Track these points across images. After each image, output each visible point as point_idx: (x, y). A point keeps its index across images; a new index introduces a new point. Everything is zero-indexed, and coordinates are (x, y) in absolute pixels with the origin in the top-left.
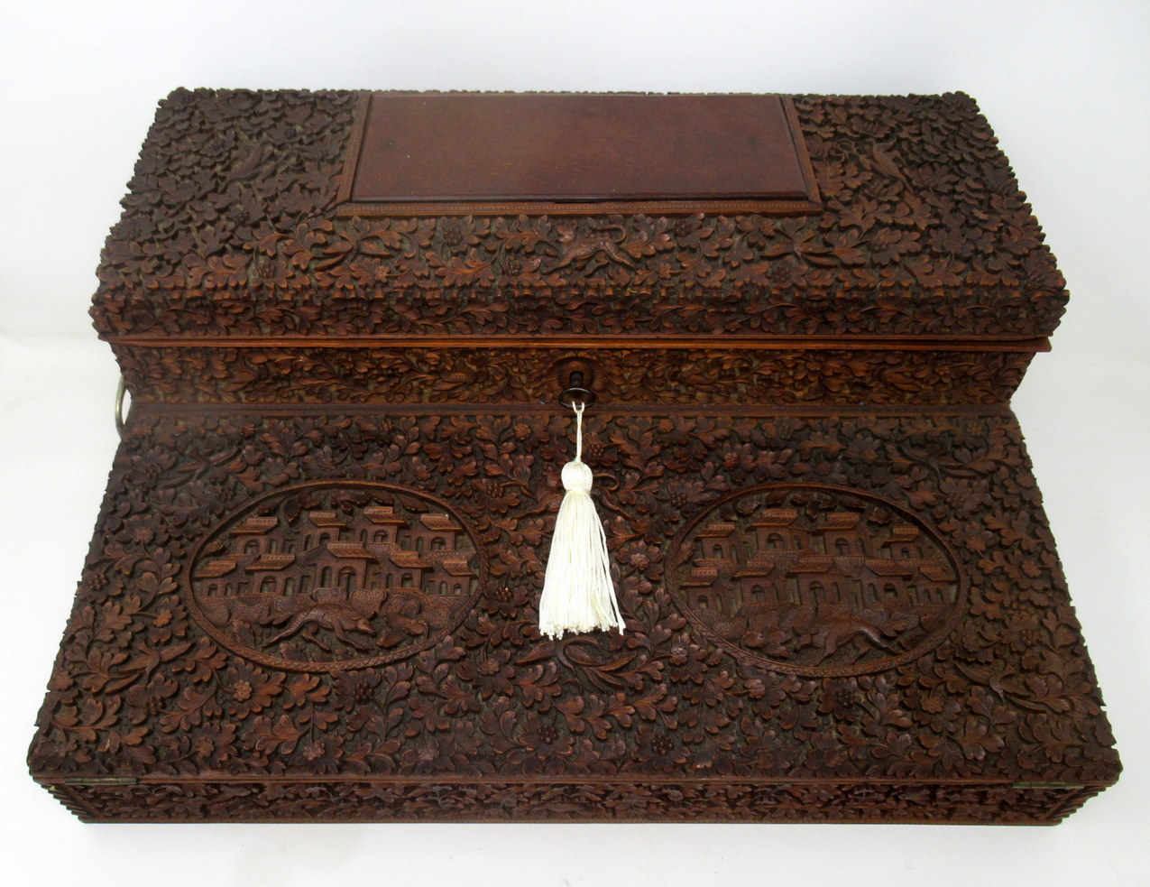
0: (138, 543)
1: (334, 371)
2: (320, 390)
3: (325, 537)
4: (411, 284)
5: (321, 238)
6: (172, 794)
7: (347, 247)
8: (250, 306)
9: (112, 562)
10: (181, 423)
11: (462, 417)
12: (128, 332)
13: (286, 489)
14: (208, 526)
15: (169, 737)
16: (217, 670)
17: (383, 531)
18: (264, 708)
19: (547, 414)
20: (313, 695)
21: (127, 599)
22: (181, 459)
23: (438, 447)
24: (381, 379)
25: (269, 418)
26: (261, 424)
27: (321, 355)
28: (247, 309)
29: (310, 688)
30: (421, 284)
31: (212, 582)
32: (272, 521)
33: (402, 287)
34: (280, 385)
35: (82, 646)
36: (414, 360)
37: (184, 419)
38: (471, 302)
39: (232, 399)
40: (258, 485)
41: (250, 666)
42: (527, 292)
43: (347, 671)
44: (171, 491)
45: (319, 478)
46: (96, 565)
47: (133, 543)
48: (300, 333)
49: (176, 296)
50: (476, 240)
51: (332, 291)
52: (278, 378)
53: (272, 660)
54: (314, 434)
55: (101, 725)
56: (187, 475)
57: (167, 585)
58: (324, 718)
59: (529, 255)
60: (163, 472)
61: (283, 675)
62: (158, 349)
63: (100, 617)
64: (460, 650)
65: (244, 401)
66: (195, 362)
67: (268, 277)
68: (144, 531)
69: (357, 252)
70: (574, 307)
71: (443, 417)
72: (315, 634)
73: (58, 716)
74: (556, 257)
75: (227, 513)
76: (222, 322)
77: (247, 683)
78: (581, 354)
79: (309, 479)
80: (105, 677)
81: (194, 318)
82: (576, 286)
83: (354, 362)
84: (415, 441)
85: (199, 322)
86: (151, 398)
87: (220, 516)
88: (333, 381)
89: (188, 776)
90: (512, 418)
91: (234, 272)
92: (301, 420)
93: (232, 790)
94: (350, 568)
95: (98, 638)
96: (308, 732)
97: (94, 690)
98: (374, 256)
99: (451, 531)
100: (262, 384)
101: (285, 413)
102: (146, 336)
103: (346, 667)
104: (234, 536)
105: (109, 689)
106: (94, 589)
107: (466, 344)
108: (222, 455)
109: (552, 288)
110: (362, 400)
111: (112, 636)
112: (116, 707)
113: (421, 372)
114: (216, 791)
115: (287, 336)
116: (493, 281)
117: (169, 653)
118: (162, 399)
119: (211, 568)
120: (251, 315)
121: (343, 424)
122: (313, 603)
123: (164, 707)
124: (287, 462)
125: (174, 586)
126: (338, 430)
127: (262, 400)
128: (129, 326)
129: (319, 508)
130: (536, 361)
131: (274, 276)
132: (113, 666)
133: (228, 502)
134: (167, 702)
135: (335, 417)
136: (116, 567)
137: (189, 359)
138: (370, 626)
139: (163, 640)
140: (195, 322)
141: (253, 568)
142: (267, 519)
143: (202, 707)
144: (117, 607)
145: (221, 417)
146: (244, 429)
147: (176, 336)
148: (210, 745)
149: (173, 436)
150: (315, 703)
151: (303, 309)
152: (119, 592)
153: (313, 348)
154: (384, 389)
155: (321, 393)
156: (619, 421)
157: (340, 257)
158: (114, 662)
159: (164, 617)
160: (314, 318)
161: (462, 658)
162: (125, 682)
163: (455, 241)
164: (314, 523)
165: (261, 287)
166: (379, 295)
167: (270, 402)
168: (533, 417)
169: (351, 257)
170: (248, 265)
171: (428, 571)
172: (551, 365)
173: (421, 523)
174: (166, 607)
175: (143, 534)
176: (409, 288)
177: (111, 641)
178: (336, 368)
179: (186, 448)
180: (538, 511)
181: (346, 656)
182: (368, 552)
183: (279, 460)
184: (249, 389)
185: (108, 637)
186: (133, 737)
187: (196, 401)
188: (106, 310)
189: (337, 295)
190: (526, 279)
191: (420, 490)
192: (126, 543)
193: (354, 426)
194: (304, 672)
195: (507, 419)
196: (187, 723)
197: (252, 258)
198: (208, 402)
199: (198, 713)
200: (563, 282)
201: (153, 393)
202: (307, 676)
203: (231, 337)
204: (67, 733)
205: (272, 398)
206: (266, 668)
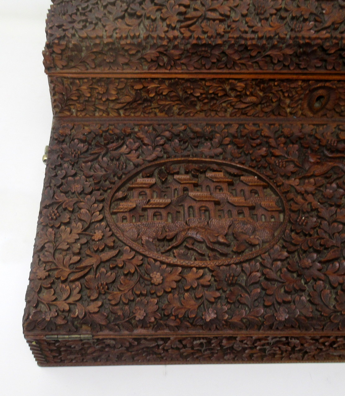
0: (73, 193)
1: (179, 95)
2: (168, 108)
3: (185, 190)
4: (238, 36)
5: (183, 9)
6: (108, 346)
7: (198, 14)
8: (140, 49)
9: (60, 204)
10: (86, 128)
11: (251, 124)
12: (64, 67)
13: (156, 162)
14: (114, 183)
15: (116, 307)
16: (138, 266)
17: (219, 186)
18: (172, 289)
19: (299, 123)
20: (201, 281)
21: (74, 224)
22: (90, 147)
23: (241, 140)
24: (206, 101)
25: (138, 125)
26: (133, 129)
27: (175, 83)
28: (138, 52)
29: (198, 276)
30: (244, 35)
31: (123, 214)
32: (152, 181)
33: (233, 38)
34: (146, 105)
35: (50, 252)
36: (228, 88)
37: (87, 126)
38: (274, 47)
39: (116, 114)
40: (140, 160)
41: (158, 263)
42: (307, 41)
43: (219, 266)
44: (89, 164)
45: (175, 157)
46: (50, 205)
47: (70, 193)
48: (166, 69)
49: (98, 41)
50: (274, 11)
51: (190, 40)
52: (146, 100)
53: (171, 260)
54: (167, 134)
55: (71, 300)
56: (97, 155)
57: (96, 216)
58: (211, 294)
59: (305, 20)
60: (81, 154)
61: (180, 269)
62: (79, 79)
63: (58, 236)
64: (286, 254)
65: (122, 115)
66: (100, 89)
67: (152, 31)
68: (77, 186)
69: (204, 18)
70: (333, 51)
71: (240, 125)
72: (193, 244)
73: (41, 295)
74: (321, 22)
75: (123, 176)
76: (122, 60)
77: (158, 274)
78: (328, 84)
79: (168, 157)
80: (68, 271)
81: (105, 58)
82: (336, 38)
83: (193, 89)
84: (227, 137)
85: (108, 61)
86: (68, 114)
87: (120, 178)
88: (177, 102)
89: (126, 332)
90: (280, 125)
91: (132, 28)
92: (157, 126)
93: (147, 343)
94: (205, 206)
95: (58, 248)
96: (203, 303)
97: (62, 279)
98: (214, 20)
99: (260, 186)
100: (135, 105)
101: (147, 122)
102: (74, 71)
103: (217, 264)
104: (131, 189)
105: (72, 278)
106: (52, 219)
107: (262, 77)
108: (114, 144)
109: (321, 39)
110: (192, 115)
111: (68, 246)
112: (78, 289)
113: (230, 96)
114: (136, 343)
115: (158, 71)
116: (286, 35)
117: (106, 256)
118: (74, 114)
119: (121, 207)
120: (139, 55)
121: (183, 128)
122: (187, 227)
123: (108, 289)
124: (154, 148)
125: (101, 217)
126: (180, 132)
127: (133, 115)
128: (64, 64)
129: (178, 173)
130: (300, 89)
131: (156, 31)
132: (71, 264)
133: (124, 170)
134: (110, 286)
135: (177, 125)
136: (63, 206)
137: (96, 87)
138: (226, 239)
139: (101, 249)
140: (105, 60)
141: (147, 206)
142: (149, 179)
143: (133, 289)
144: (68, 229)
145: (110, 125)
146: (125, 131)
147: (91, 71)
148: (143, 312)
149: (84, 134)
150: (203, 286)
151: (172, 51)
152: (68, 220)
153: (171, 79)
154: (206, 108)
155: (168, 111)
156: (341, 127)
157: (195, 20)
158: (71, 262)
159: (98, 235)
160: (177, 58)
161: (287, 258)
162: (82, 273)
163: (262, 12)
164: (178, 182)
165: (147, 37)
166: (220, 41)
167: (138, 116)
168: (292, 125)
169: (200, 20)
170: (139, 25)
171: (252, 208)
172: (307, 92)
173: (242, 181)
174: (98, 229)
175: (77, 188)
176: (237, 38)
177: (68, 249)
178: (181, 93)
179: (92, 141)
180: (309, 174)
181: (215, 258)
182: (213, 198)
183: (150, 147)
184: (127, 107)
185: (65, 247)
186: (93, 307)
187: (94, 115)
188: (53, 52)
189: (194, 42)
190: (305, 34)
191: (237, 163)
192: (66, 193)
193: (188, 129)
194: (192, 267)
195: (277, 125)
196: (126, 299)
197: (142, 21)
198: (101, 116)
199: (130, 292)
200: (328, 35)
201: (69, 110)
202: (194, 269)
203: (124, 71)
204: (49, 305)
205: (138, 114)
206: (169, 265)
